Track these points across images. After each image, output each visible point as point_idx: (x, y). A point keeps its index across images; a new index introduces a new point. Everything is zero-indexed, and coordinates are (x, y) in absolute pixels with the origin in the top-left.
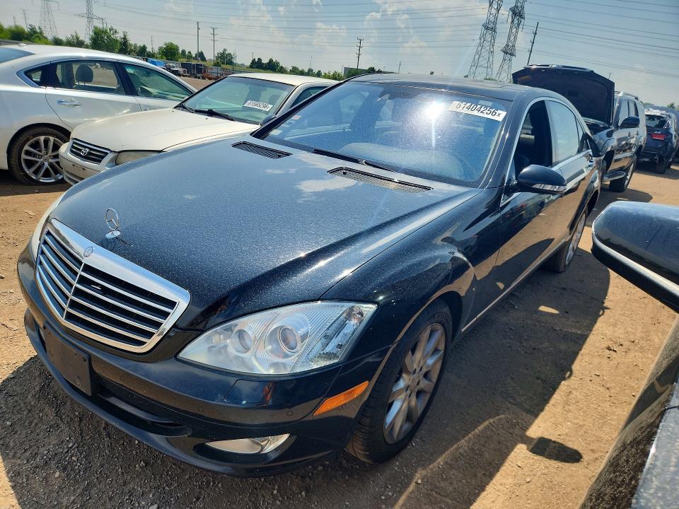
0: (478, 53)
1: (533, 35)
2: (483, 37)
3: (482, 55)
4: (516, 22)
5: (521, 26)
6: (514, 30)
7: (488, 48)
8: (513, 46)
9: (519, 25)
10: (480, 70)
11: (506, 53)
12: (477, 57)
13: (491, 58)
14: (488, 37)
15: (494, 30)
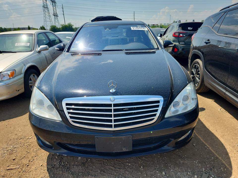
0: (45, 17)
1: (62, 9)
2: (44, 10)
3: (47, 17)
4: (54, 5)
5: (56, 6)
6: (54, 8)
7: (48, 14)
8: (56, 13)
9: (55, 6)
10: (48, 23)
11: (55, 16)
12: (45, 18)
13: (50, 18)
14: (46, 10)
15: (47, 8)
